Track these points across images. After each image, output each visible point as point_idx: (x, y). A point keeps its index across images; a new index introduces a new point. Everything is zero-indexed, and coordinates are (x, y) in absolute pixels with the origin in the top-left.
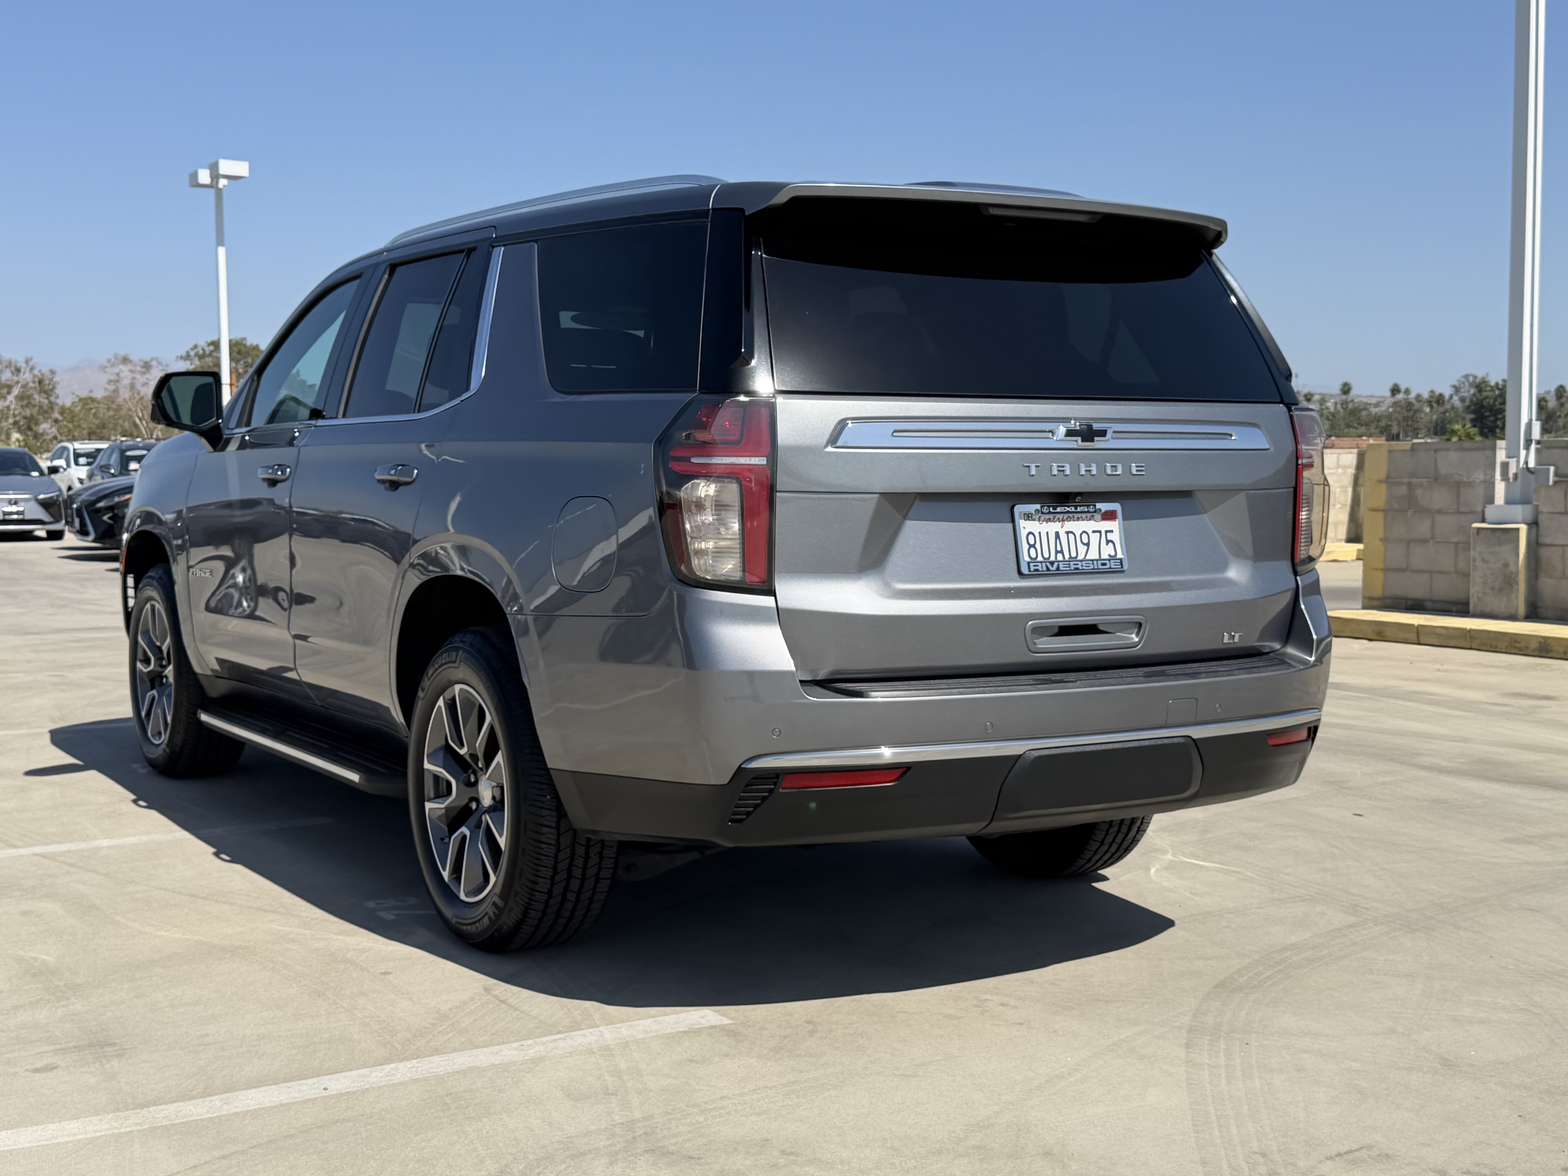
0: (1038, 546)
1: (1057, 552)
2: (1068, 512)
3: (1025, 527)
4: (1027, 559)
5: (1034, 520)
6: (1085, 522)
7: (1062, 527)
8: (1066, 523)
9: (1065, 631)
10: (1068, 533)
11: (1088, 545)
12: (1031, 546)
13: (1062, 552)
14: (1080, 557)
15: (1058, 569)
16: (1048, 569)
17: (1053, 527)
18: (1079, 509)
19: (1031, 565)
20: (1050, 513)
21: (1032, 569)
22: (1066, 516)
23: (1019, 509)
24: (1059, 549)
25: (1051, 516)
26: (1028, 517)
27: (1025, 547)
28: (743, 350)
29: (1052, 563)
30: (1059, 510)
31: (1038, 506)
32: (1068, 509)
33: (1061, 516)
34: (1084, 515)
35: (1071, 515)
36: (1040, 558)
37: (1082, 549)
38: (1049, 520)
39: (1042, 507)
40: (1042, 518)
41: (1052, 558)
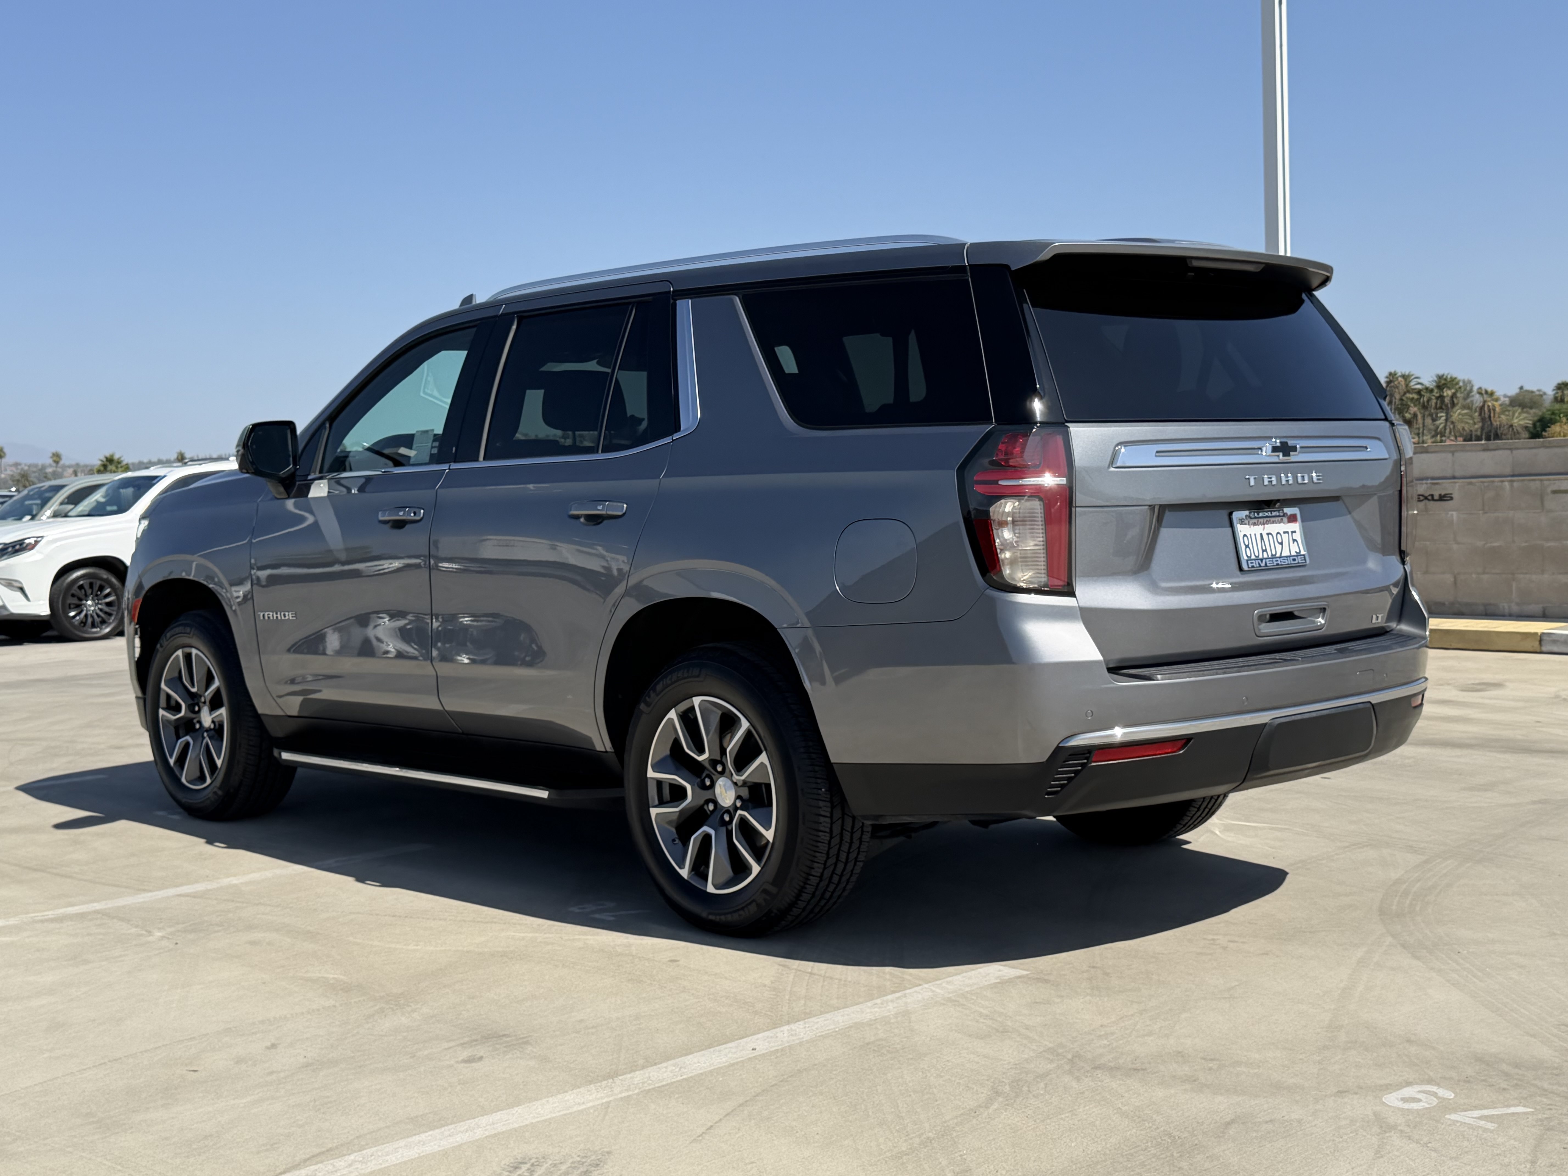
0: (1250, 546)
1: (1263, 551)
2: (1267, 517)
3: (1242, 530)
4: (1246, 558)
5: (1245, 524)
6: (1278, 525)
7: (1264, 529)
8: (1266, 526)
9: (1276, 617)
10: (1268, 534)
11: (1281, 543)
12: (1247, 546)
13: (1266, 550)
14: (1278, 555)
15: (1266, 565)
16: (1260, 566)
17: (1257, 530)
18: (1274, 514)
19: (1249, 562)
20: (1255, 518)
21: (1250, 565)
22: (1265, 520)
23: (1237, 515)
24: (1264, 548)
25: (1255, 521)
26: (1242, 522)
27: (1243, 547)
28: (1038, 386)
29: (1262, 560)
30: (1261, 514)
31: (1247, 512)
32: (1266, 514)
33: (1261, 520)
34: (1276, 519)
35: (1268, 519)
36: (1253, 557)
37: (1279, 547)
38: (1254, 524)
39: (1250, 513)
40: (1251, 523)
41: (1261, 557)
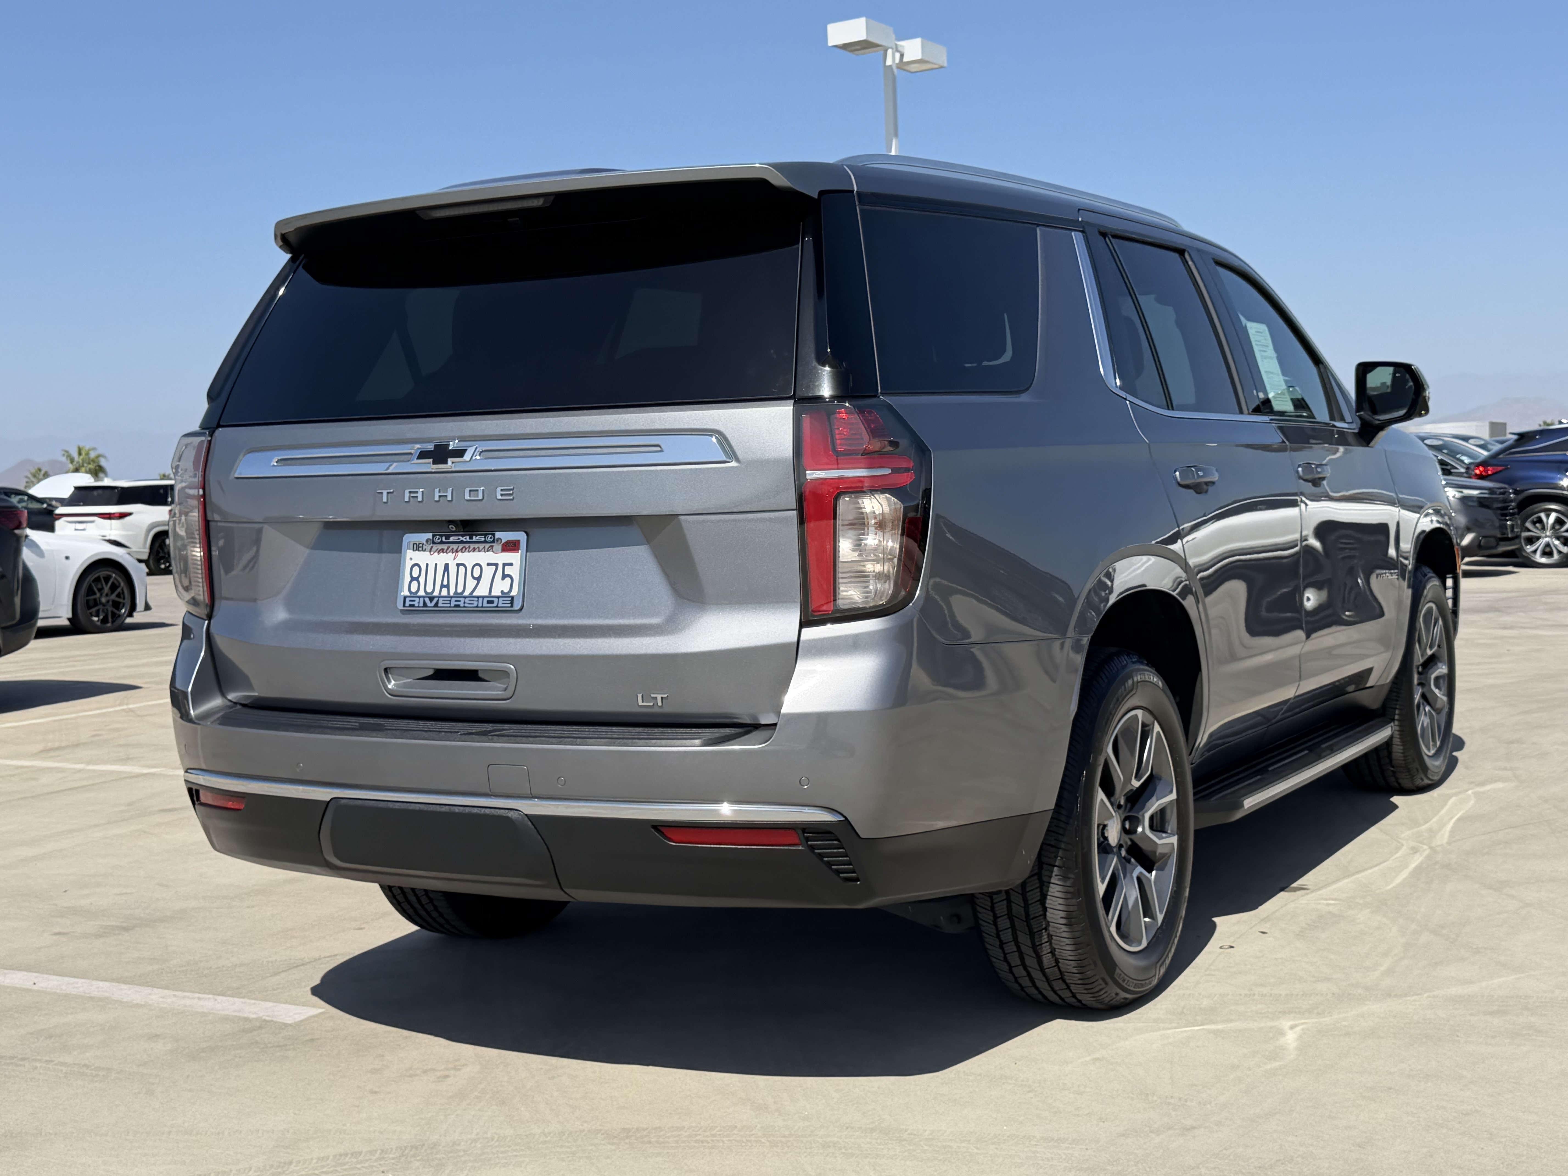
0: (422, 580)
1: (442, 586)
2: (462, 542)
3: (411, 557)
4: (406, 592)
5: (426, 550)
6: (482, 553)
7: (454, 559)
8: (460, 554)
10: (458, 565)
11: (478, 579)
12: (413, 579)
13: (448, 586)
14: (466, 593)
15: (436, 605)
16: (425, 605)
17: (442, 558)
18: (474, 539)
19: (408, 599)
20: (442, 543)
22: (461, 546)
23: (408, 538)
24: (445, 583)
25: (445, 547)
26: (418, 547)
27: (407, 579)
29: (431, 599)
30: (452, 539)
31: (429, 536)
32: (463, 539)
33: (452, 546)
34: (481, 546)
35: (467, 545)
36: (421, 593)
37: (471, 583)
38: (442, 551)
39: (434, 536)
40: (435, 548)
41: (436, 593)
